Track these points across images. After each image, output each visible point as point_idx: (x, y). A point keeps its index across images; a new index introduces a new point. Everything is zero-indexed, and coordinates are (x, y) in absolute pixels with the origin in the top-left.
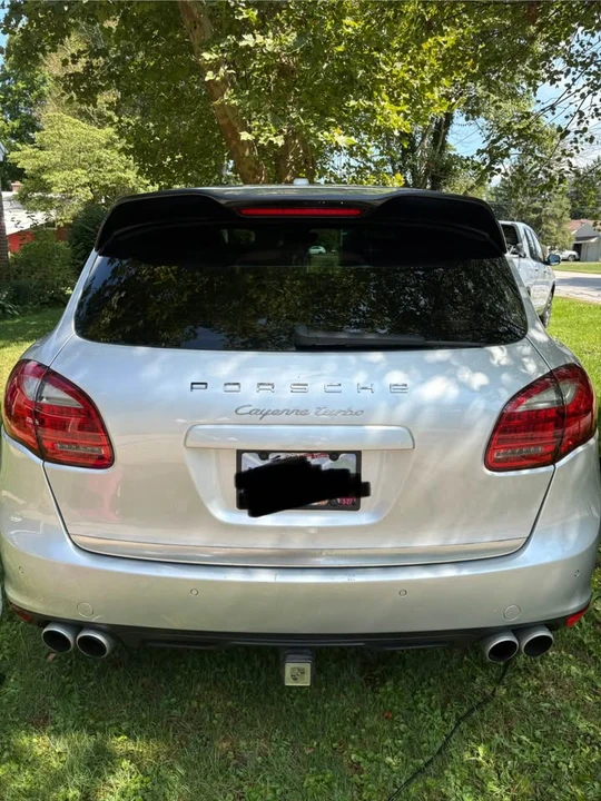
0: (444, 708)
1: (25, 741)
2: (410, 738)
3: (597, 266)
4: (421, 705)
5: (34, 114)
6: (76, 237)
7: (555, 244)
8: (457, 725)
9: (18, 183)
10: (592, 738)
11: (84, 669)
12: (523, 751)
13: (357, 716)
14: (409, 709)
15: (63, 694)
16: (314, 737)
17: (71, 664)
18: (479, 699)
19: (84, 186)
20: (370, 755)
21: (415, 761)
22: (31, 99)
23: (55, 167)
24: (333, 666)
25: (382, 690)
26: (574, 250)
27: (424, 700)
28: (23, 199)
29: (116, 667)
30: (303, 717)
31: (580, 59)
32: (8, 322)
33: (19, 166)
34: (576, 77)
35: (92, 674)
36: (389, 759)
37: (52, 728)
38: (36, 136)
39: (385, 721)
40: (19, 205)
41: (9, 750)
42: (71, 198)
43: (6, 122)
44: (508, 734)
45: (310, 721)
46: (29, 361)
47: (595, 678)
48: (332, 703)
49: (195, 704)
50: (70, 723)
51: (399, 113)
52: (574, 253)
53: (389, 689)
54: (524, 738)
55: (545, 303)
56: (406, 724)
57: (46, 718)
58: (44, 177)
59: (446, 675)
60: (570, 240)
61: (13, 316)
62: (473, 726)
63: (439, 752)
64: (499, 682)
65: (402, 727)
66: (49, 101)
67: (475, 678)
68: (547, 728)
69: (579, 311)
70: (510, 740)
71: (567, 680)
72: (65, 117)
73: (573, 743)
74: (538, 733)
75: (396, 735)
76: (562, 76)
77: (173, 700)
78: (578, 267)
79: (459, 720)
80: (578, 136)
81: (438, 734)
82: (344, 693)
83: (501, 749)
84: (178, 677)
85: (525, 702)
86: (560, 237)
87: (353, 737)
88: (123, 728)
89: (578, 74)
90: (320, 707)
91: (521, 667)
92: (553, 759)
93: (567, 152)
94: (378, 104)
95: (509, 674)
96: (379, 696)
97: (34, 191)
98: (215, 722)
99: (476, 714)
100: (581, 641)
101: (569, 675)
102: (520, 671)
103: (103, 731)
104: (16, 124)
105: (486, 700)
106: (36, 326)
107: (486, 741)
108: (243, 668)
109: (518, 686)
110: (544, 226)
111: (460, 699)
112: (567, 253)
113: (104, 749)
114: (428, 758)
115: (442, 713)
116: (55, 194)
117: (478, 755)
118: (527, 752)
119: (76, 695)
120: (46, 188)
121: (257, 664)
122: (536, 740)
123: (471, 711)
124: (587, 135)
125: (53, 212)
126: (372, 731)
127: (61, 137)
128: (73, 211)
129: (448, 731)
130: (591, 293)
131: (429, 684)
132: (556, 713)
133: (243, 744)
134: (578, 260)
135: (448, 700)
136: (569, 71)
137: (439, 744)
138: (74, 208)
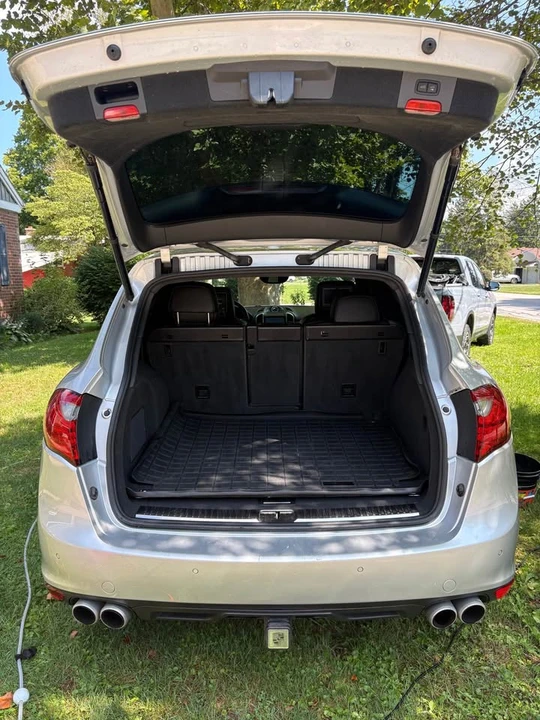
0: (401, 672)
1: (55, 702)
2: (373, 697)
3: (537, 287)
4: (381, 670)
5: (46, 170)
6: (81, 274)
7: (499, 269)
8: (412, 686)
9: (31, 228)
10: (524, 694)
11: (101, 643)
12: (466, 706)
13: (329, 679)
14: (372, 673)
15: (86, 664)
16: (293, 697)
17: (90, 640)
18: (430, 664)
19: (88, 230)
20: (340, 711)
21: (377, 715)
22: (42, 157)
23: (62, 215)
24: (309, 638)
25: (349, 658)
26: (516, 274)
27: (384, 665)
28: (35, 242)
29: (127, 641)
30: (283, 681)
31: (501, 128)
32: (23, 349)
33: (32, 214)
34: (499, 142)
35: (107, 648)
36: (355, 714)
37: (77, 691)
38: (47, 189)
39: (352, 684)
40: (32, 247)
41: (43, 709)
42: (76, 239)
43: (20, 176)
44: (454, 693)
45: (289, 684)
46: (64, 390)
47: (527, 645)
48: (308, 669)
49: (193, 671)
50: (92, 687)
51: (353, 172)
52: (516, 276)
53: (355, 657)
54: (467, 694)
55: (488, 323)
56: (370, 685)
57: (72, 683)
58: (54, 223)
59: (402, 644)
60: (512, 265)
61: (27, 343)
62: (425, 686)
63: (397, 707)
64: (447, 649)
65: (366, 688)
66: (58, 158)
67: (427, 647)
68: (486, 686)
69: (520, 329)
70: (456, 697)
71: (504, 647)
72: (72, 173)
73: (507, 699)
74: (478, 691)
75: (360, 694)
76: (487, 142)
77: (176, 668)
78: (520, 289)
79: (413, 682)
80: (501, 192)
81: (396, 693)
82: (318, 661)
83: (447, 704)
84: (179, 649)
85: (468, 666)
86: (502, 262)
87: (325, 696)
88: (135, 691)
89: (500, 140)
90: (297, 673)
91: (465, 637)
92: (491, 711)
93: (494, 205)
94: (336, 164)
95: (455, 644)
96: (347, 663)
97: (45, 235)
98: (210, 686)
99: (427, 676)
100: (515, 615)
101: (505, 643)
102: (464, 640)
103: (119, 693)
104: (29, 178)
105: (436, 665)
106: (48, 352)
107: (435, 698)
108: (233, 641)
109: (463, 653)
110: (488, 254)
111: (414, 664)
112: (510, 277)
113: (120, 708)
114: (387, 713)
115: (400, 677)
116: (63, 237)
117: (429, 709)
118: (469, 706)
119: (95, 665)
120: (56, 232)
121: (245, 638)
122: (477, 697)
123: (423, 674)
124: (508, 191)
125: (61, 253)
126: (341, 692)
127: (68, 189)
128: (77, 250)
129: (404, 691)
130: (531, 313)
131: (389, 653)
132: (494, 675)
133: (234, 703)
134: (520, 283)
135: (404, 665)
136: (492, 137)
137: (397, 701)
138: (79, 249)
